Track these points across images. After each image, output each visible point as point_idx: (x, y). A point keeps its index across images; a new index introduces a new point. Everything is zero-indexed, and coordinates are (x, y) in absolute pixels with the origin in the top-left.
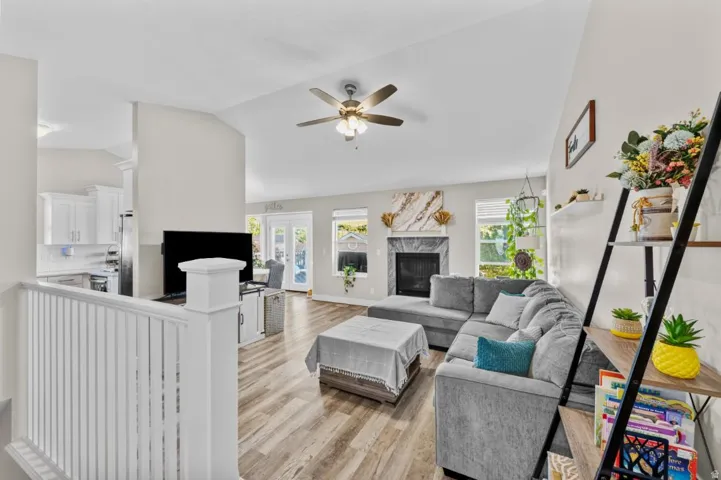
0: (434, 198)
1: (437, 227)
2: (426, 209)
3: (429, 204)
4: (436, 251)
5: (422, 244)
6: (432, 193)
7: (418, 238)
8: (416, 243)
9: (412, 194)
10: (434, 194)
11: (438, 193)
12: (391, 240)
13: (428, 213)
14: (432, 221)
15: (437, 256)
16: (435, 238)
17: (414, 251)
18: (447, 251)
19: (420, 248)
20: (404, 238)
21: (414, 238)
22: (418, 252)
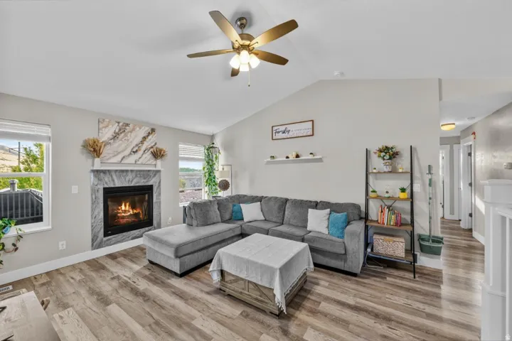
0: (149, 134)
1: (153, 161)
2: (142, 142)
3: (145, 138)
4: (150, 184)
5: (136, 176)
6: (147, 129)
7: (132, 171)
8: (130, 176)
9: (127, 125)
10: (150, 130)
11: (153, 130)
12: (97, 172)
13: (143, 148)
14: (148, 155)
15: (151, 187)
16: (149, 171)
17: (127, 185)
18: (160, 182)
19: (135, 181)
20: (116, 171)
21: (127, 171)
22: (132, 185)
